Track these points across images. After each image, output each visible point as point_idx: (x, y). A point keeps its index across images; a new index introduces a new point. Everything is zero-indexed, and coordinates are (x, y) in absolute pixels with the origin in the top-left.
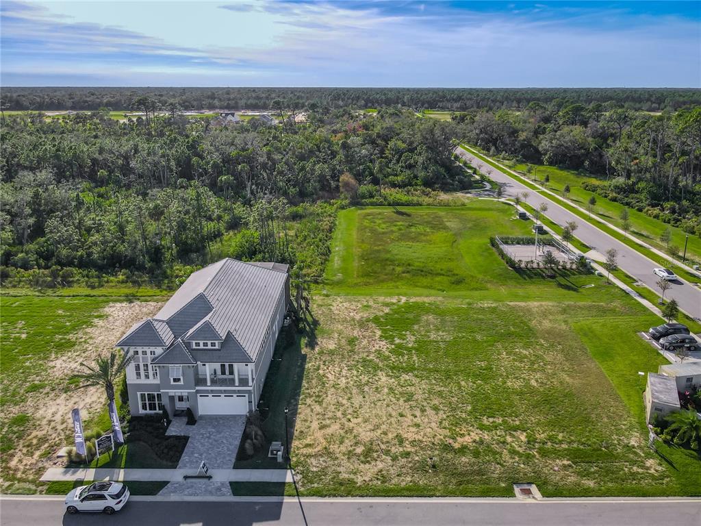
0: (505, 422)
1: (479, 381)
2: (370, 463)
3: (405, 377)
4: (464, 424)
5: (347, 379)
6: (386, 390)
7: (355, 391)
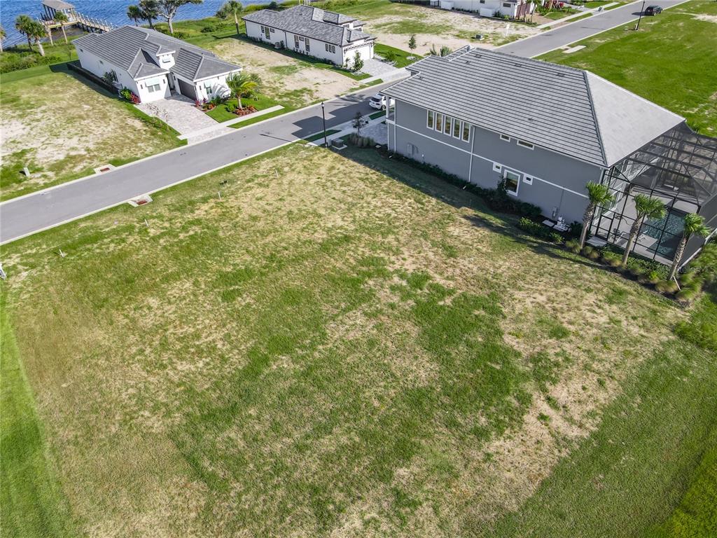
0: (176, 236)
1: (229, 270)
3: (320, 236)
4: (216, 218)
5: (375, 206)
6: (322, 212)
7: (350, 199)
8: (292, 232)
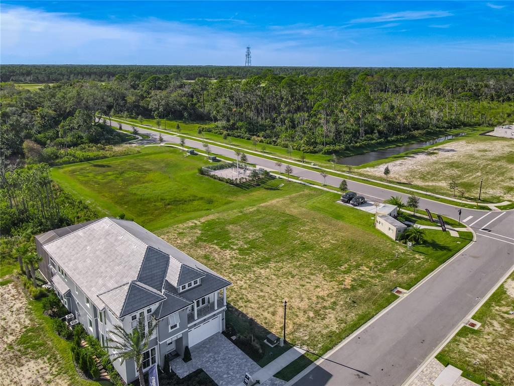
0: (349, 265)
1: (310, 251)
2: (326, 318)
3: (272, 265)
4: (336, 275)
5: (241, 281)
6: (274, 277)
7: (257, 285)
8: (287, 267)
